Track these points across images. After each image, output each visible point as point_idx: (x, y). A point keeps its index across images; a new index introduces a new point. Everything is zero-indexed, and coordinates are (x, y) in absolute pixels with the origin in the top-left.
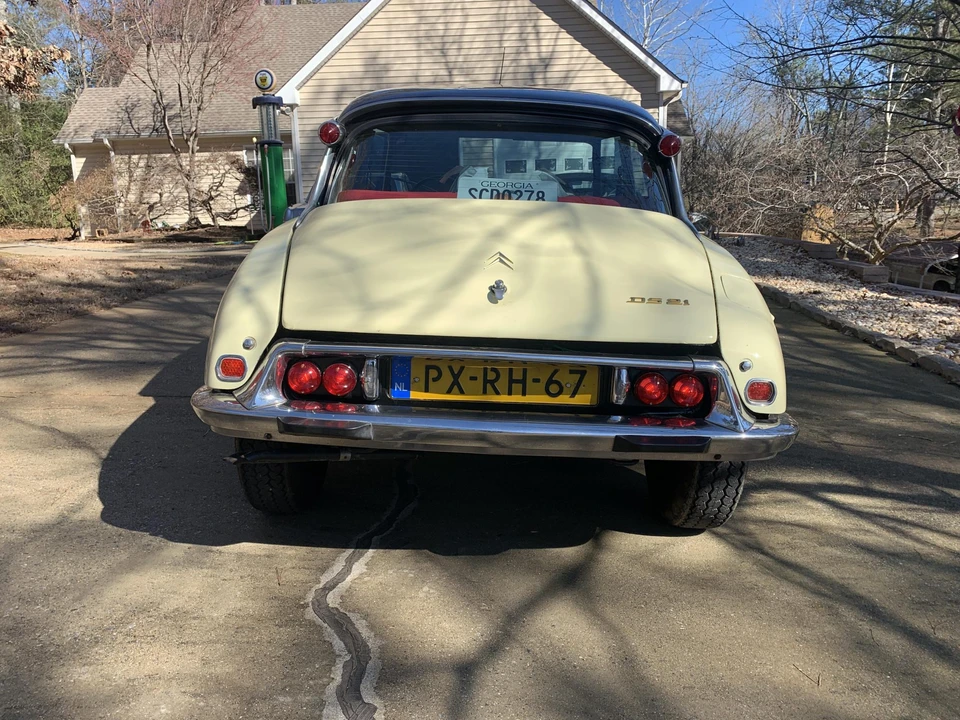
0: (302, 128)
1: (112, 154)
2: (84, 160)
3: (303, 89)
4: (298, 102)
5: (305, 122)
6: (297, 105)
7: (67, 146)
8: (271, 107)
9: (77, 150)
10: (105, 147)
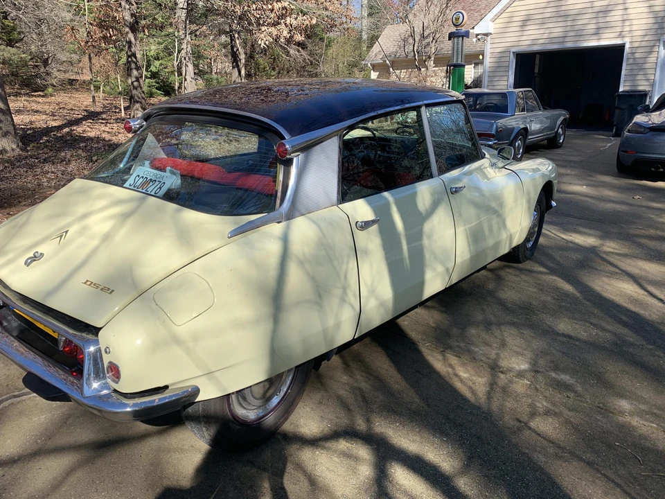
0: (492, 51)
1: (391, 69)
2: (378, 73)
3: (497, 21)
4: (492, 32)
5: (495, 46)
6: (491, 34)
7: (369, 65)
8: (461, 39)
9: (374, 67)
10: (387, 65)
